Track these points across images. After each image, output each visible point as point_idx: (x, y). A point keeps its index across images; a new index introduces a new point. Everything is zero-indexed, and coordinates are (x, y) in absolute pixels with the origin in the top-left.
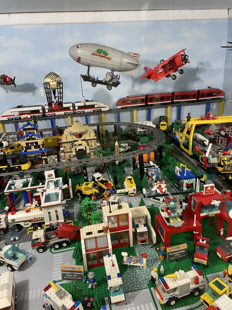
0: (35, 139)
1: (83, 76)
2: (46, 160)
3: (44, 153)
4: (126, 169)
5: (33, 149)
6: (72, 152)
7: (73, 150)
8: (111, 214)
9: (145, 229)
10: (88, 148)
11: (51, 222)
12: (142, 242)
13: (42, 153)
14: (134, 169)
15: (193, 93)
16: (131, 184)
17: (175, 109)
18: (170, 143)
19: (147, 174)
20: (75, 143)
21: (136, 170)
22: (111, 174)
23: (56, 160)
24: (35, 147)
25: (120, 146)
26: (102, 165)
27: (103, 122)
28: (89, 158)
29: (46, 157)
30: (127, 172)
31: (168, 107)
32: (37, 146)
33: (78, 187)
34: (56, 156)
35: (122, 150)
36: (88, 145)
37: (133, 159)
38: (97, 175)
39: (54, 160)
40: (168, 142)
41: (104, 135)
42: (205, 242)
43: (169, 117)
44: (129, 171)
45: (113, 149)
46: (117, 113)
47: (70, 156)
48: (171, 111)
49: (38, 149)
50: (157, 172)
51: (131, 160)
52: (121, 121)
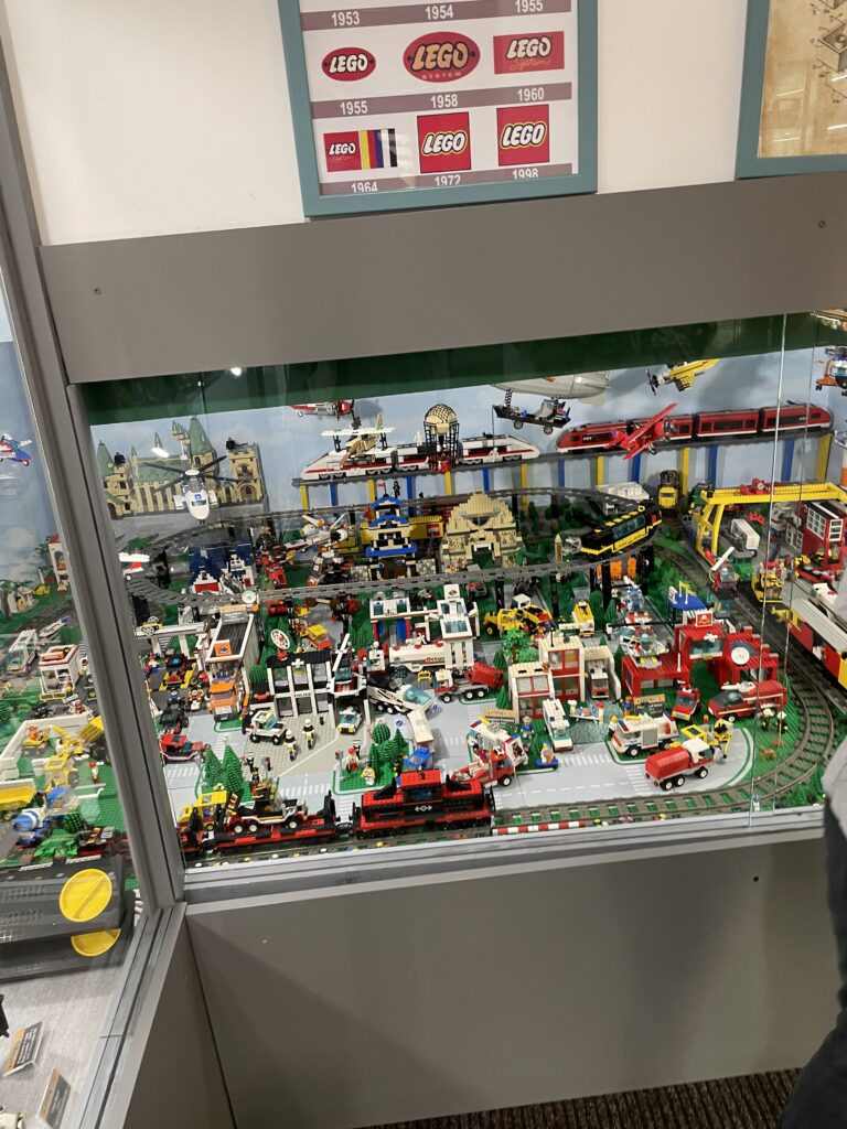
0: (395, 526)
1: (497, 409)
2: (413, 567)
3: (411, 554)
4: (576, 591)
5: (391, 546)
6: (464, 553)
7: (468, 549)
8: (553, 649)
9: (605, 676)
10: (497, 546)
11: (455, 665)
12: (599, 694)
13: (408, 554)
14: (592, 590)
15: (748, 417)
16: (585, 616)
17: (702, 452)
18: (679, 538)
19: (618, 601)
20: (472, 535)
21: (597, 593)
22: (545, 599)
23: (434, 568)
24: (396, 543)
25: (564, 543)
26: (527, 582)
27: (524, 487)
28: (500, 566)
29: (413, 562)
30: (577, 597)
31: (683, 448)
32: (399, 540)
33: (488, 617)
34: (433, 560)
35: (567, 551)
36: (498, 539)
37: (592, 571)
38: (521, 598)
39: (429, 569)
40: (674, 537)
41: (526, 514)
42: (690, 691)
43: (685, 472)
44: (582, 594)
45: (549, 549)
46: (556, 464)
47: (460, 561)
48: (693, 458)
49: (401, 547)
50: (636, 595)
51: (588, 572)
52: (566, 486)
